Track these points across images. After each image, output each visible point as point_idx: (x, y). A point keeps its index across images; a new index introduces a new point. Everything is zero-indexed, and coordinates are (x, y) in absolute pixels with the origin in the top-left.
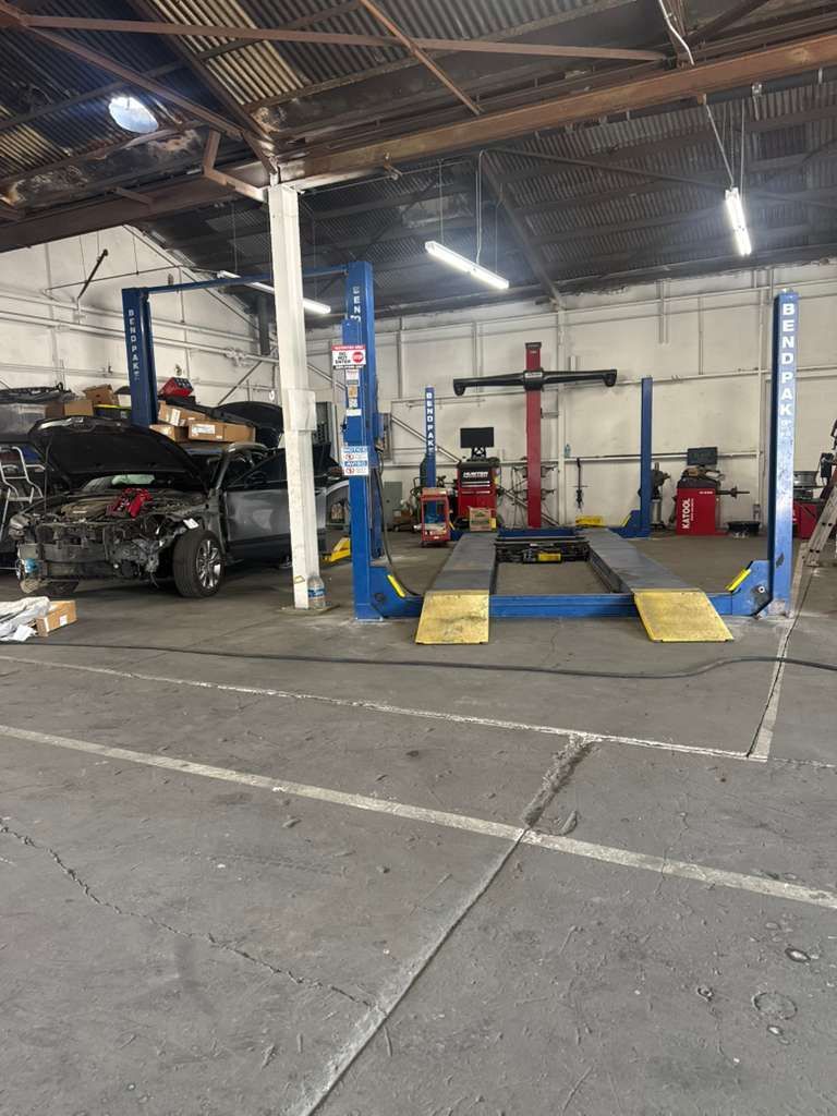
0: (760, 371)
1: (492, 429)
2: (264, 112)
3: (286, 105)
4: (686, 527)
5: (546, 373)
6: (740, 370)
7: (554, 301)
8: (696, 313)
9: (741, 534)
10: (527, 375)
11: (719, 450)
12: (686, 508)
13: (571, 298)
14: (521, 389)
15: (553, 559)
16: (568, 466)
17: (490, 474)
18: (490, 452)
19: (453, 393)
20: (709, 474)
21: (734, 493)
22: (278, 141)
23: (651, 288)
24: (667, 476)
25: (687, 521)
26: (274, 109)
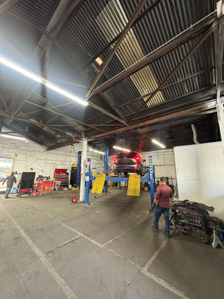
0: (174, 165)
2: (82, 132)
3: (85, 131)
8: (163, 155)
13: (144, 152)
22: (85, 135)
23: (156, 151)
26: (83, 132)
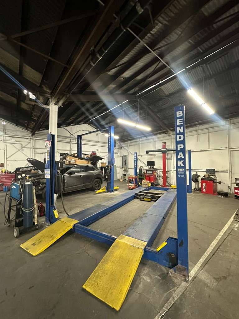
0: (228, 148)
1: (154, 162)
4: (204, 191)
5: (166, 149)
6: (221, 148)
7: (169, 133)
8: (207, 134)
9: (222, 196)
10: (162, 150)
11: (215, 170)
12: (204, 186)
14: (161, 153)
15: (148, 200)
16: (175, 171)
17: (153, 172)
18: (155, 167)
19: (146, 154)
20: (211, 177)
21: (220, 183)
24: (199, 176)
25: (205, 189)
